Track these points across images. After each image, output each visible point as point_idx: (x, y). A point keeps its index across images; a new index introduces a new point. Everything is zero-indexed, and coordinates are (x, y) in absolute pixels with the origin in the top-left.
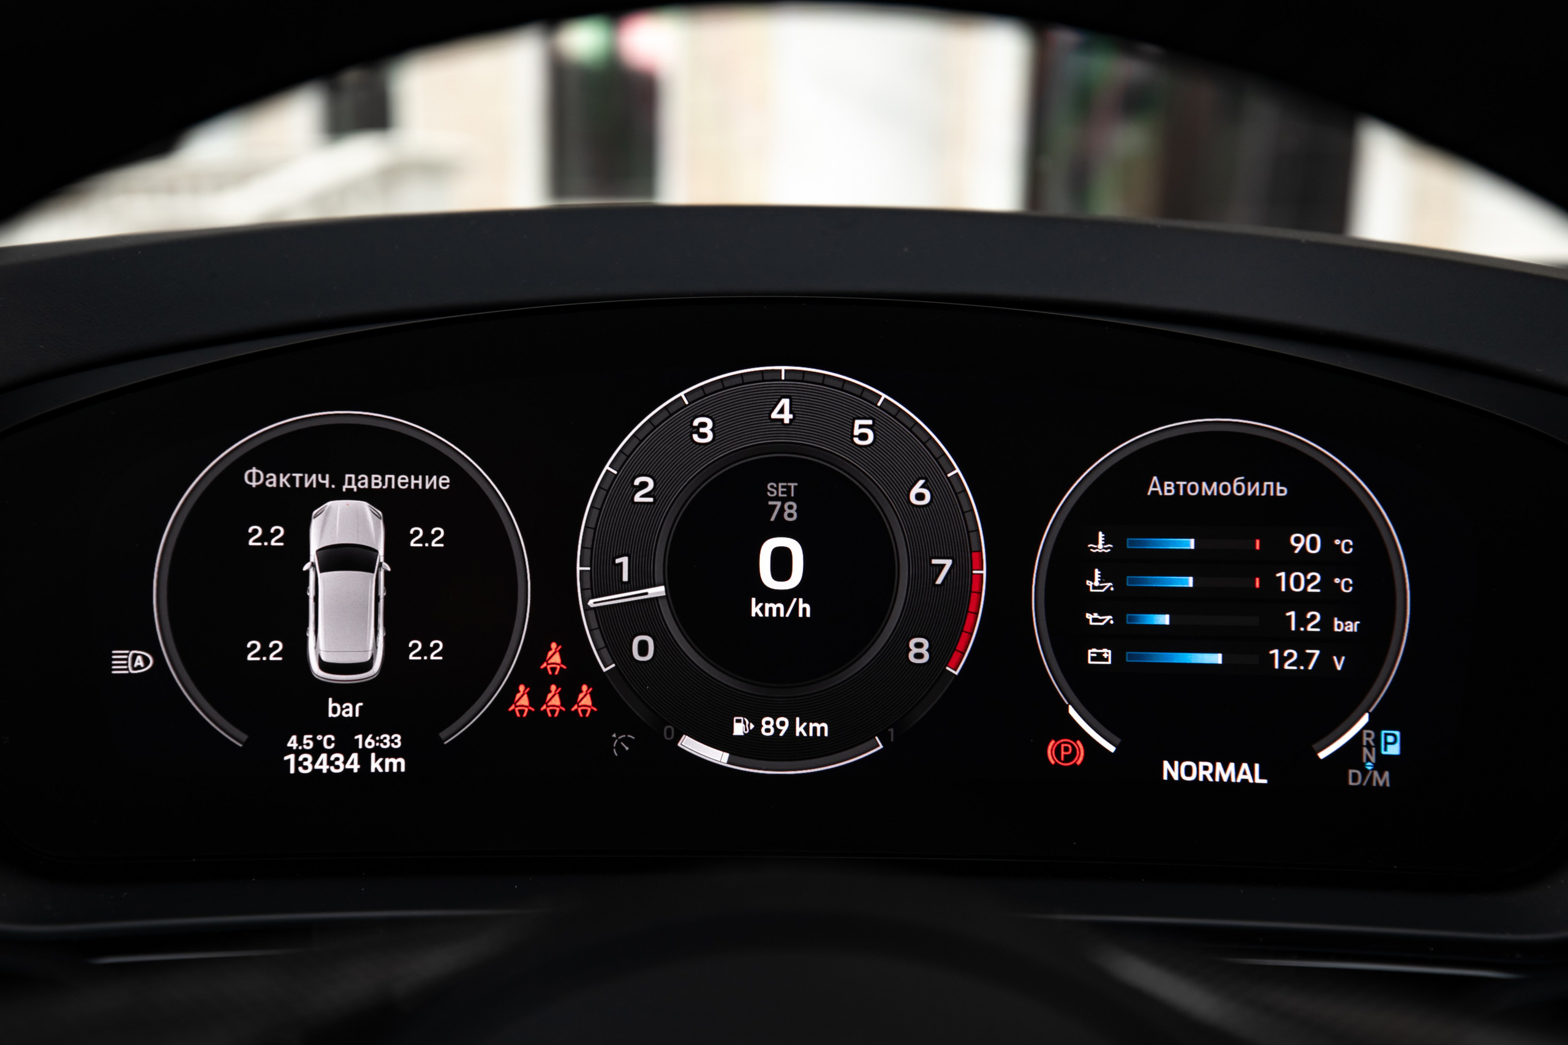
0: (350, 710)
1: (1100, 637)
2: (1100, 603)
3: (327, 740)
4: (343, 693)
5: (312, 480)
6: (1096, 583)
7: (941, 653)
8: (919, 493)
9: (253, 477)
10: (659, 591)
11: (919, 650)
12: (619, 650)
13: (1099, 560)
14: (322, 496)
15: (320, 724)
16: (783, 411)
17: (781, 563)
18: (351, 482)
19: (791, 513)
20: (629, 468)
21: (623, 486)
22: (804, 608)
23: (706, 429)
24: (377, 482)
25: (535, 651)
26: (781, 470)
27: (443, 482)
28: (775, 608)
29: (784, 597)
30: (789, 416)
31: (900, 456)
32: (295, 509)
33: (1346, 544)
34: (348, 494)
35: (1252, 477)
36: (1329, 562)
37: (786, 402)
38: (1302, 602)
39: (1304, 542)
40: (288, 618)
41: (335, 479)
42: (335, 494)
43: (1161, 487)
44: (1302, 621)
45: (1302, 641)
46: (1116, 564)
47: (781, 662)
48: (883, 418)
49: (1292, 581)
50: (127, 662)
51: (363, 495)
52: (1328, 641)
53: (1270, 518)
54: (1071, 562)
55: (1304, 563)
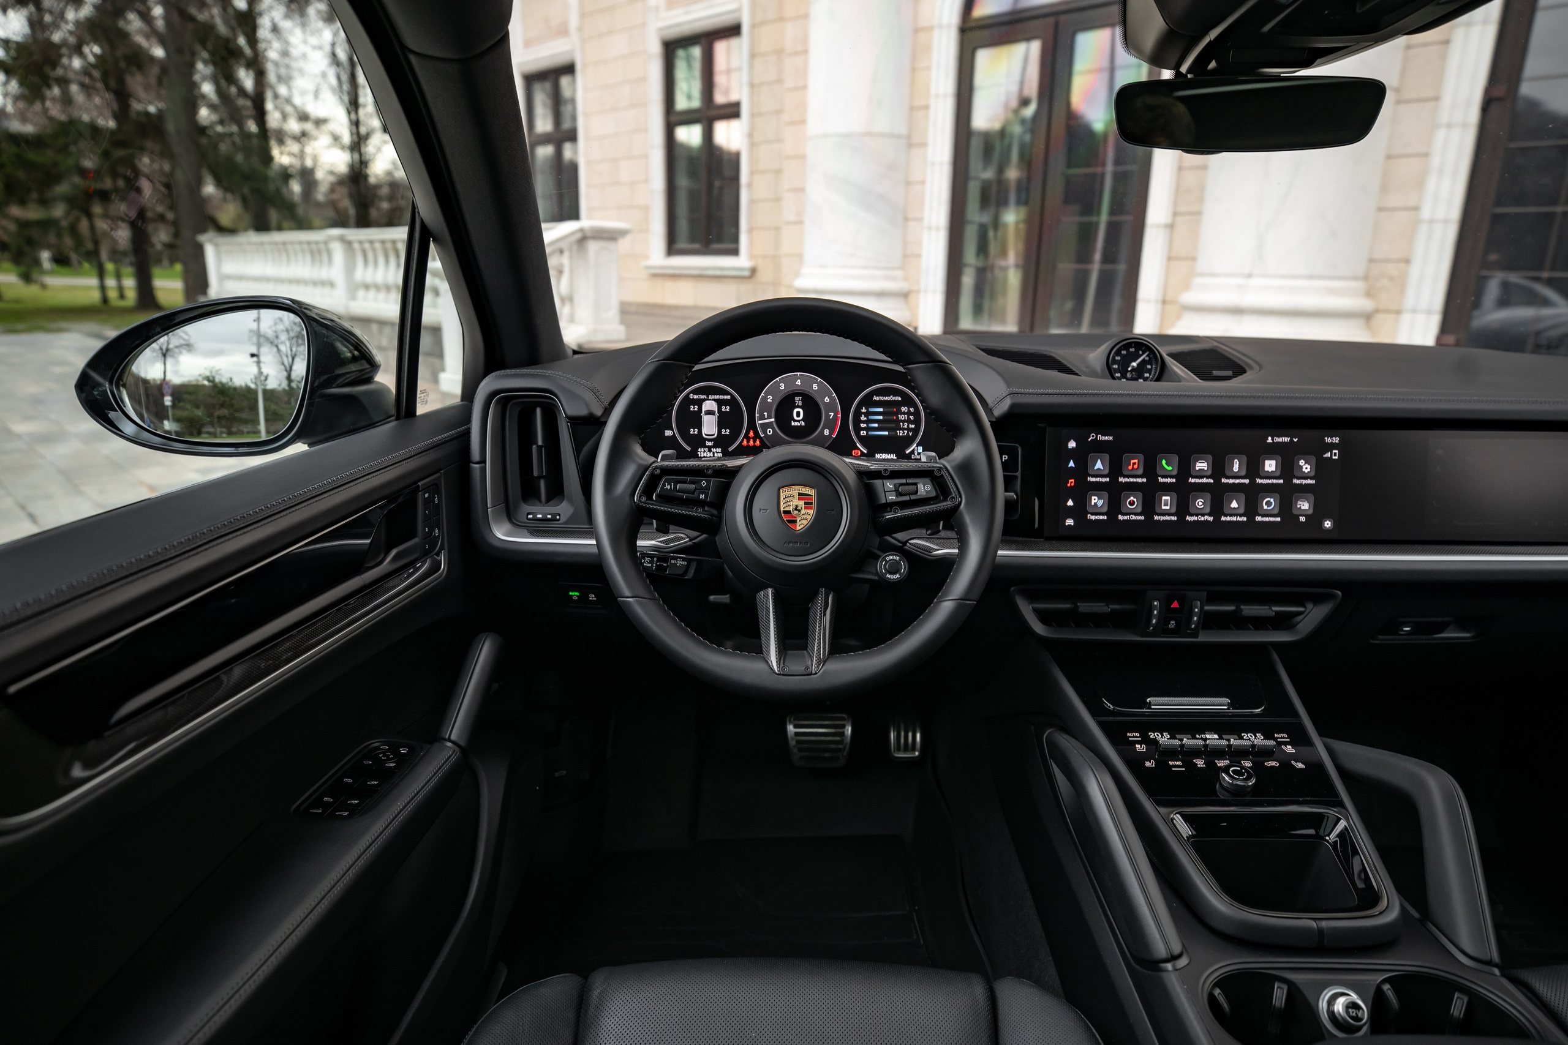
0: (711, 444)
1: (864, 429)
2: (864, 422)
3: (706, 449)
4: (709, 440)
5: (703, 397)
6: (863, 418)
7: (831, 433)
8: (827, 400)
9: (691, 396)
10: (773, 420)
11: (827, 432)
12: (765, 432)
13: (864, 413)
14: (705, 400)
15: (705, 447)
16: (798, 382)
17: (798, 414)
18: (711, 397)
19: (800, 404)
20: (767, 394)
21: (765, 398)
22: (803, 423)
23: (782, 387)
24: (716, 397)
25: (748, 432)
26: (798, 394)
27: (729, 397)
28: (797, 424)
29: (799, 421)
30: (799, 384)
31: (823, 392)
32: (700, 403)
33: (912, 410)
34: (710, 400)
35: (894, 396)
36: (909, 413)
37: (799, 380)
38: (904, 421)
39: (904, 409)
40: (699, 425)
41: (708, 397)
42: (708, 400)
43: (876, 398)
44: (903, 425)
45: (903, 429)
46: (867, 414)
47: (798, 435)
48: (819, 384)
49: (901, 417)
50: (668, 433)
51: (713, 400)
52: (908, 429)
53: (898, 404)
54: (858, 413)
55: (904, 413)
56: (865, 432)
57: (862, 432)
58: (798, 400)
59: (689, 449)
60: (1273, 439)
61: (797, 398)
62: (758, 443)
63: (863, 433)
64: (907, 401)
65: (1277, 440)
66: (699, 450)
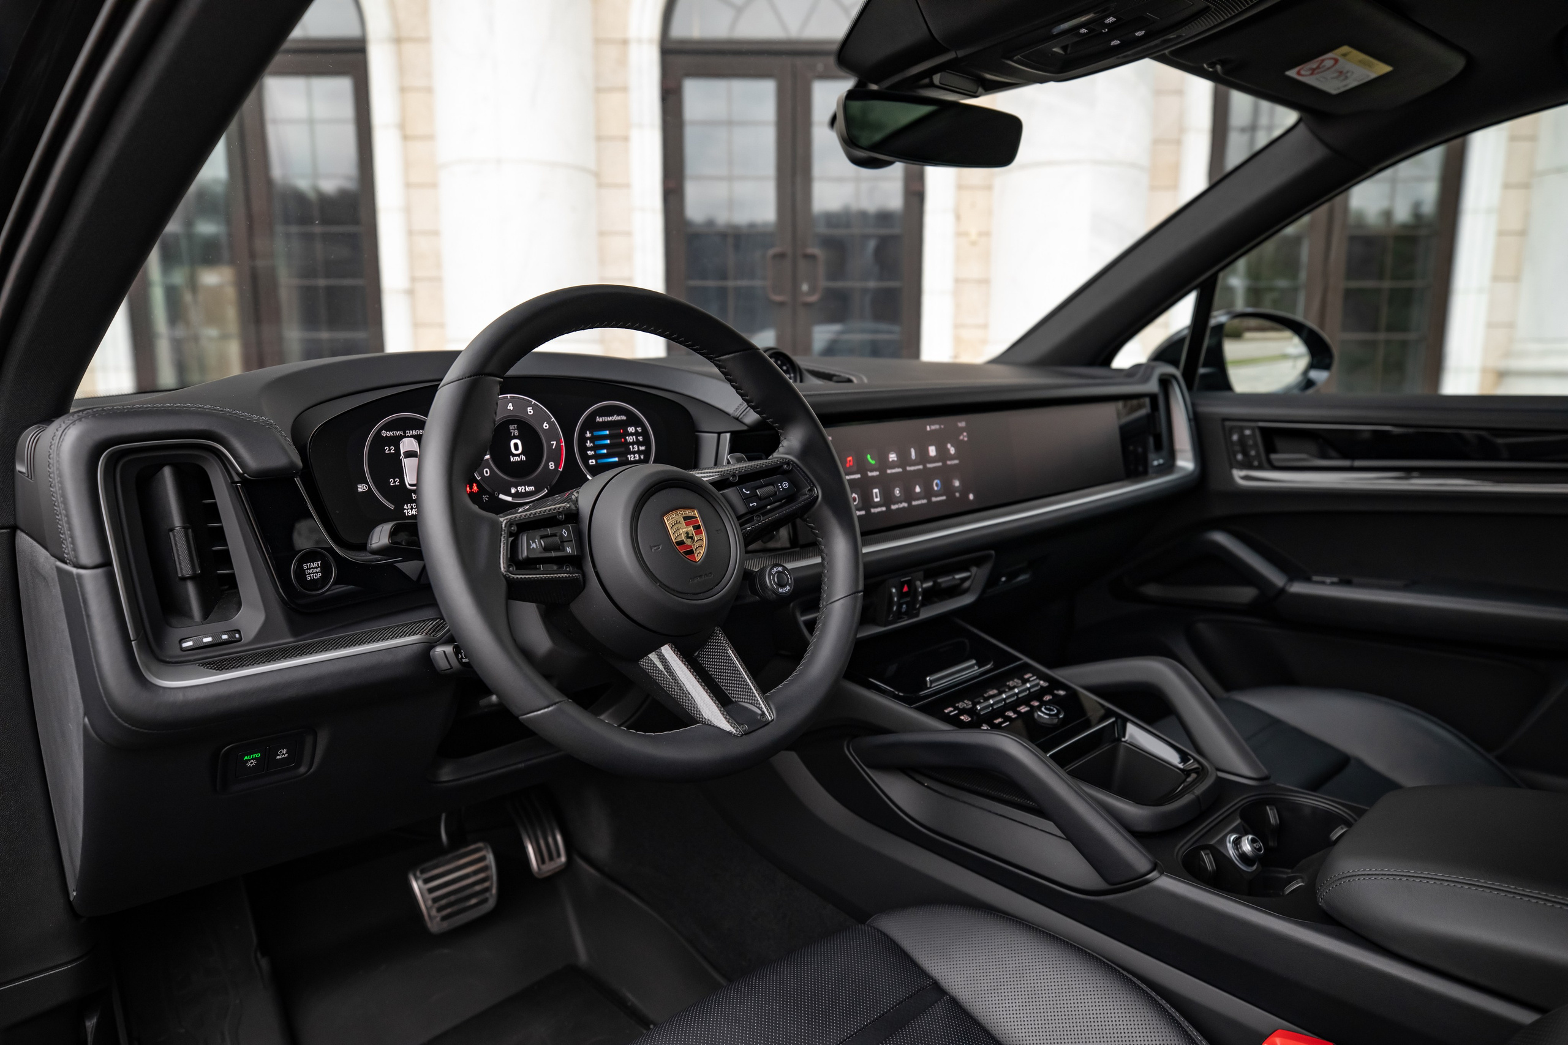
1: (592, 457)
2: (591, 449)
3: (414, 505)
5: (399, 433)
6: (589, 444)
7: (557, 465)
8: (546, 426)
9: (384, 433)
10: (488, 457)
11: (552, 465)
12: (480, 473)
13: (588, 438)
14: (401, 437)
15: (412, 501)
16: (510, 407)
17: (516, 445)
18: (408, 433)
19: (516, 433)
22: (523, 458)
24: (414, 432)
26: (512, 422)
28: (517, 459)
29: (518, 455)
30: (512, 408)
31: (540, 416)
32: (396, 441)
33: (639, 429)
34: (408, 437)
35: (618, 415)
36: (636, 434)
37: (510, 404)
38: (633, 443)
39: (631, 429)
40: (399, 473)
41: (405, 433)
42: (405, 437)
43: (599, 419)
44: (633, 448)
45: (634, 453)
46: (592, 439)
47: (520, 472)
48: (534, 407)
49: (630, 439)
50: (362, 488)
51: (412, 436)
52: (639, 452)
53: (623, 425)
54: (582, 440)
55: (631, 434)
56: (594, 461)
57: (590, 461)
58: (513, 429)
59: (392, 507)
60: (930, 428)
61: (512, 427)
62: (476, 488)
63: (592, 462)
64: (633, 420)
65: (933, 427)
66: (405, 507)
